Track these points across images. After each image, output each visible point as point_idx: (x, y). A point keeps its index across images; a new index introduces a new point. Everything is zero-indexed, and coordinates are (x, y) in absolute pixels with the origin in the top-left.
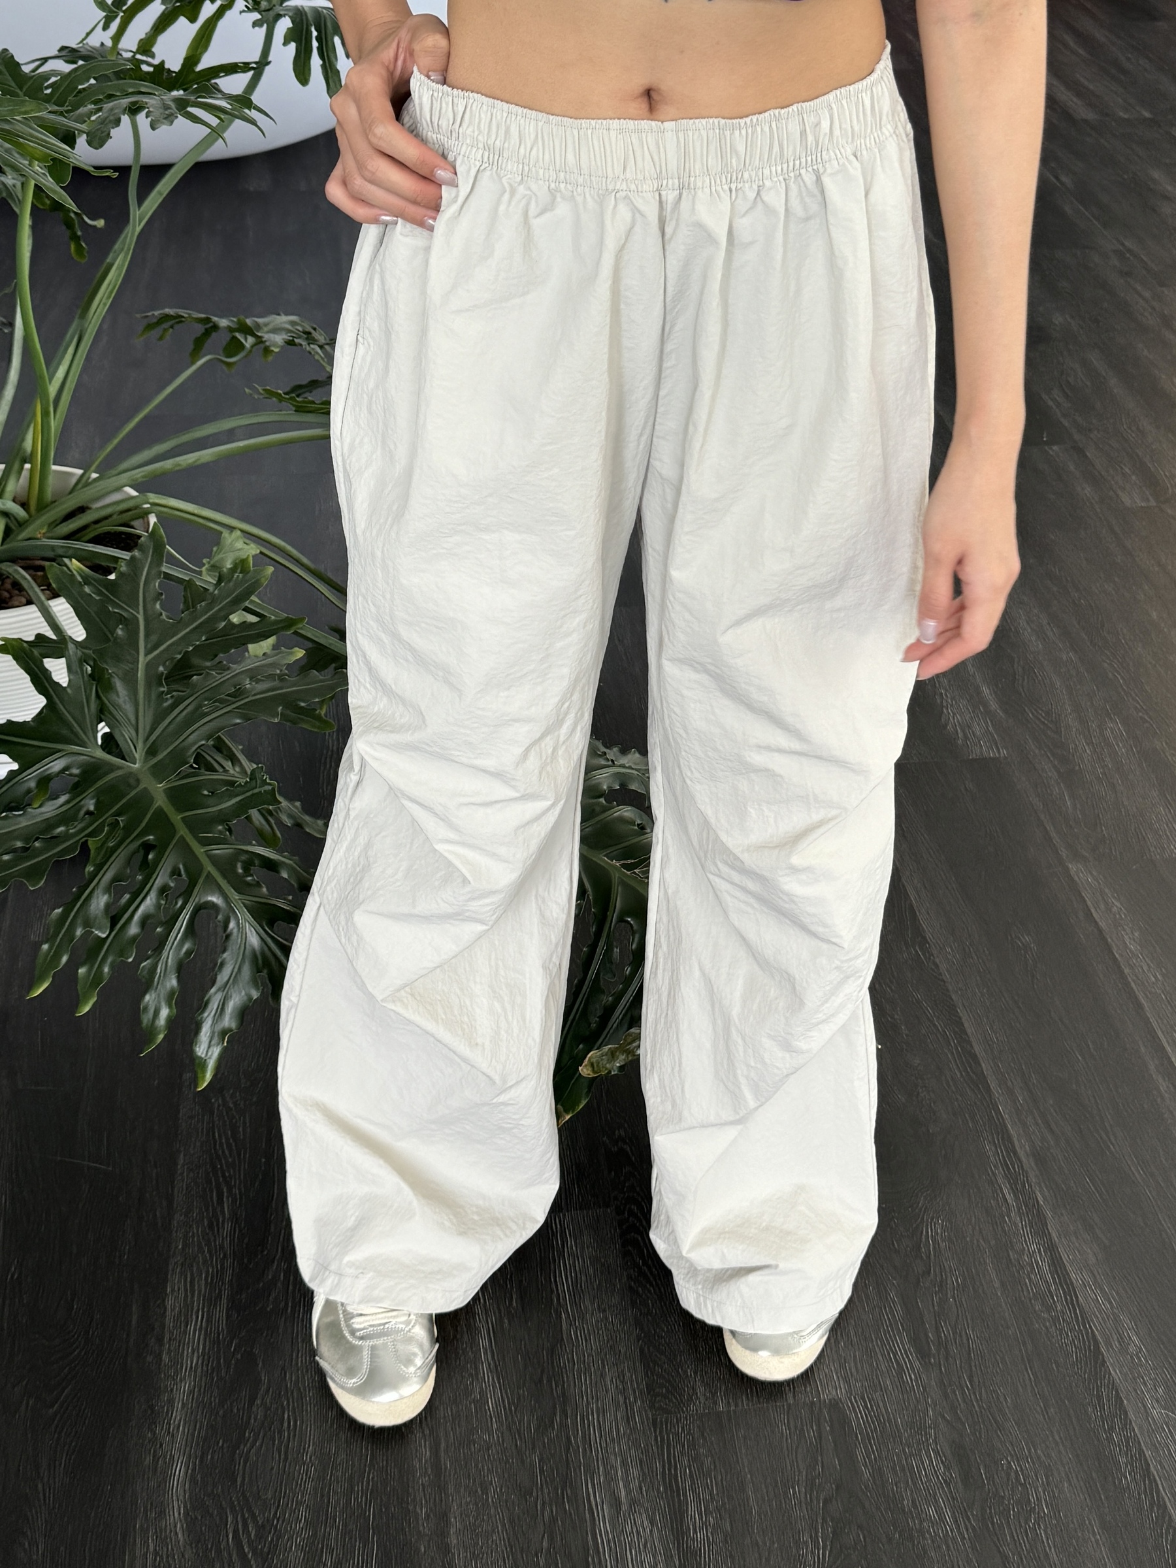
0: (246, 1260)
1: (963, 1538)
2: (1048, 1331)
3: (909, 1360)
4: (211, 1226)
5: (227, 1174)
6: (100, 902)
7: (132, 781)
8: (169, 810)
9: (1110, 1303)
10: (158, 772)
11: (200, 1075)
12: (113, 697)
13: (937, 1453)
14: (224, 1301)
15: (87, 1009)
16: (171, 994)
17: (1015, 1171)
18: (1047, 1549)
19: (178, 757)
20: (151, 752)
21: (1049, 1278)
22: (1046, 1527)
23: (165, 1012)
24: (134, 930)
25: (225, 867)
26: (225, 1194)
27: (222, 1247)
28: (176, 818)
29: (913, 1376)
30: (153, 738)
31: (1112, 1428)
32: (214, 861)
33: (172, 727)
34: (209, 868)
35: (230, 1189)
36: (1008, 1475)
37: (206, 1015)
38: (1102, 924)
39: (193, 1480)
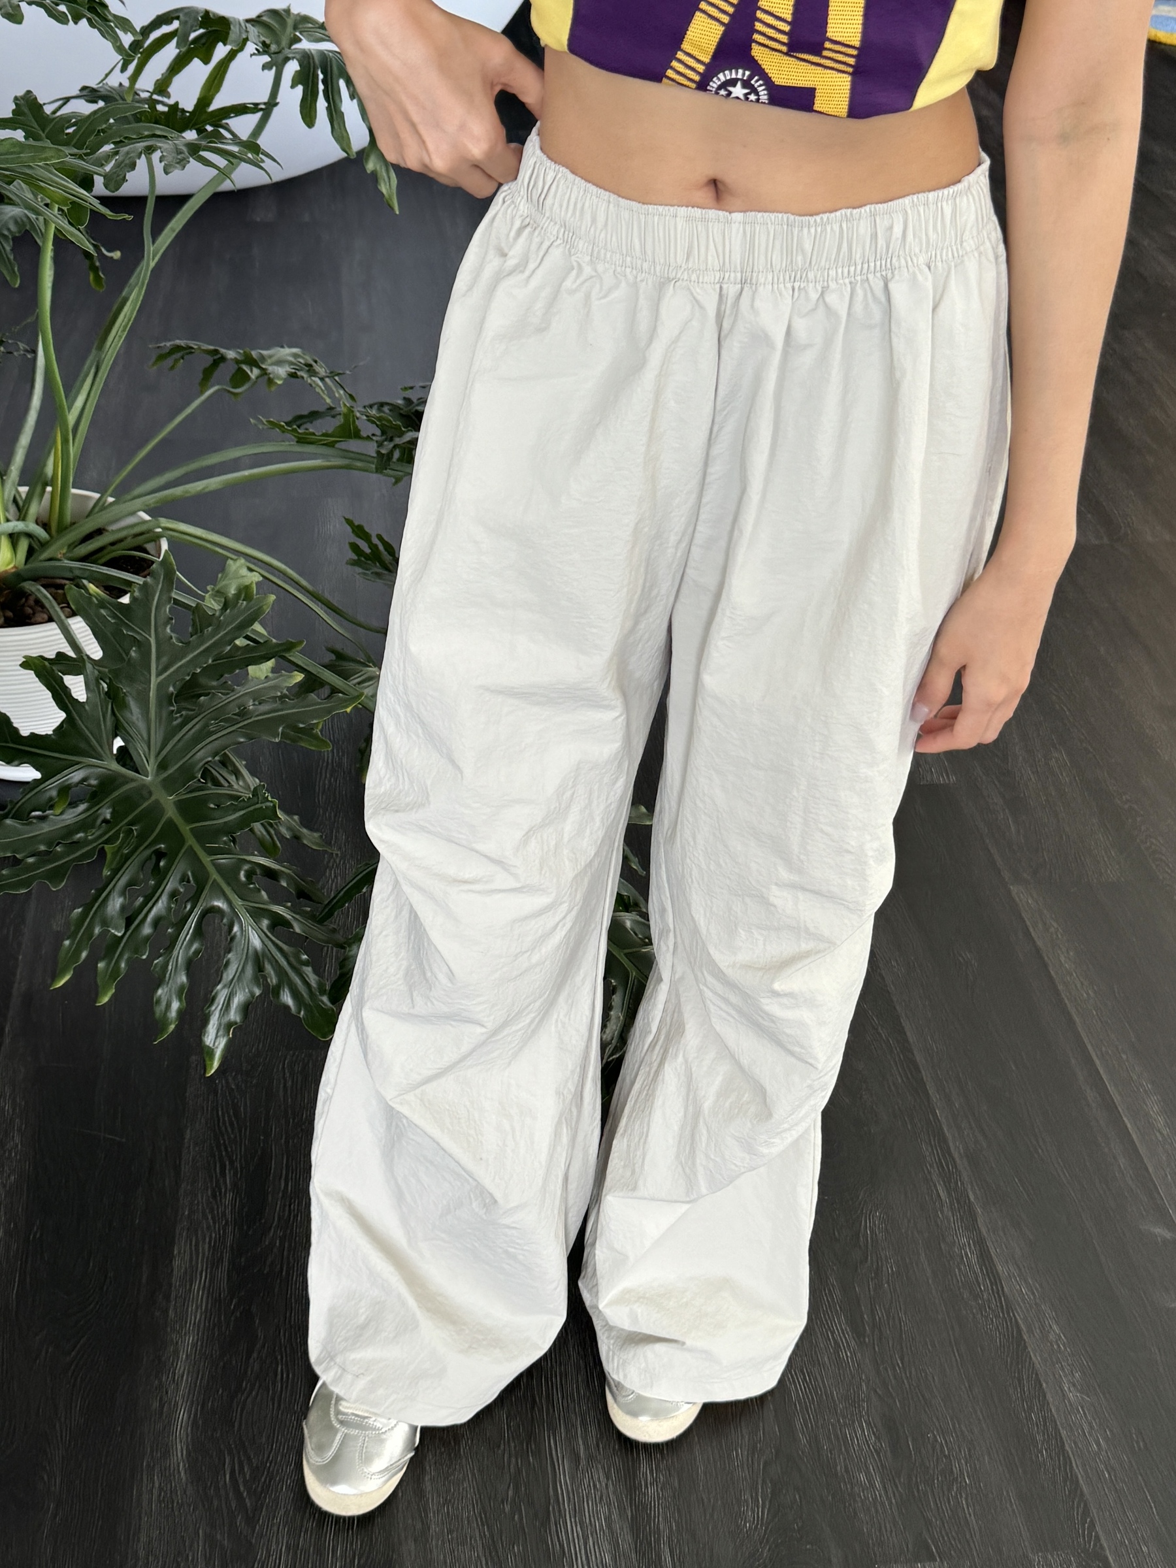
0: (245, 1227)
1: (890, 1503)
2: (974, 1317)
3: (845, 1338)
4: (214, 1196)
5: (229, 1150)
6: (116, 903)
7: (145, 793)
8: (179, 821)
9: (1033, 1293)
10: (169, 785)
11: (208, 1063)
12: (128, 715)
13: (869, 1424)
14: (226, 1263)
15: (106, 999)
16: (182, 988)
17: (949, 1169)
18: (968, 1516)
19: (186, 773)
20: (162, 766)
21: (977, 1268)
22: (967, 1496)
23: (175, 1005)
24: (147, 930)
25: (229, 873)
26: (228, 1167)
27: (224, 1214)
28: (185, 829)
29: (849, 1354)
30: (164, 752)
31: (1031, 1409)
32: (219, 869)
33: (181, 744)
34: (215, 876)
35: (232, 1162)
36: (934, 1449)
37: (213, 1008)
38: (1039, 943)
39: (195, 1423)
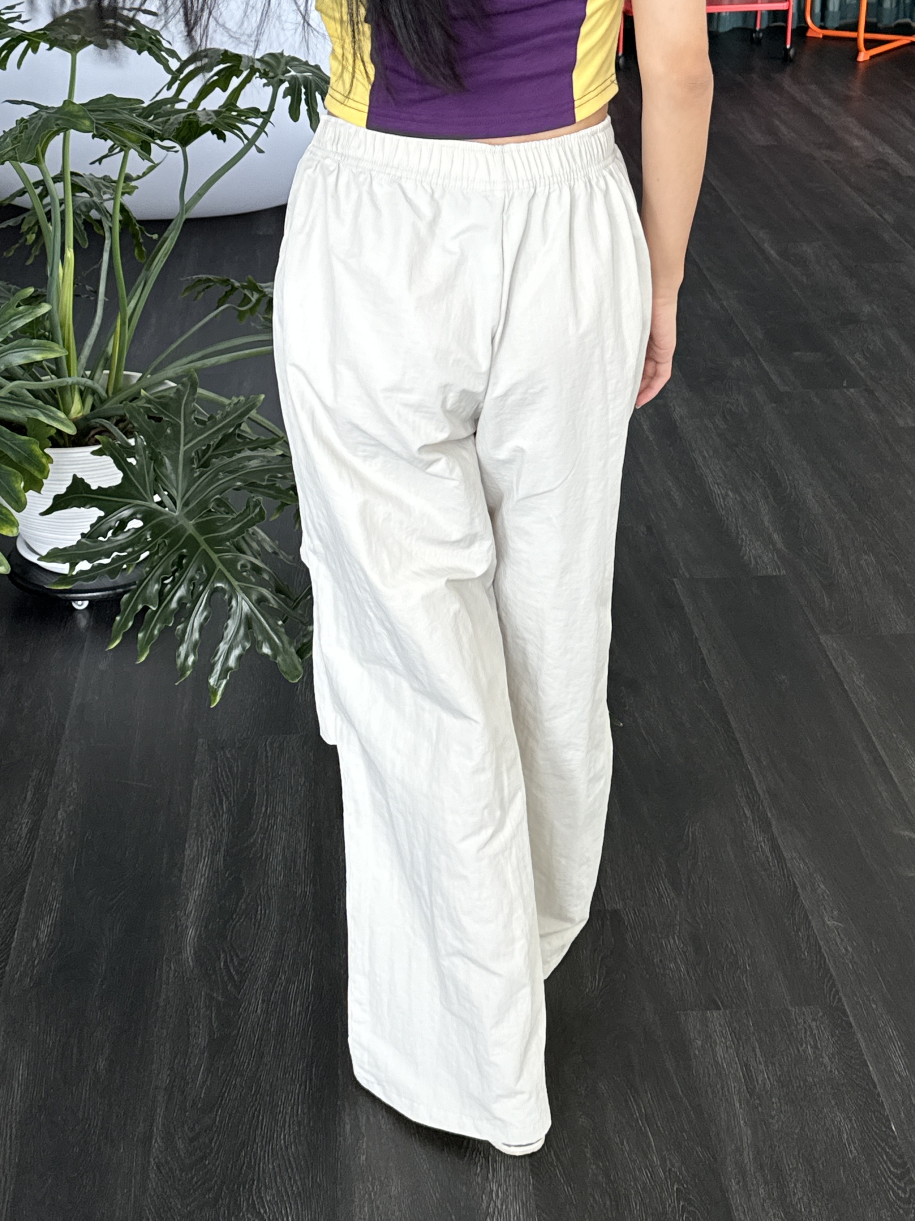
1: (691, 979)
6: (153, 588)
7: (173, 521)
8: (196, 535)
10: (189, 515)
11: (212, 698)
12: (164, 470)
14: (223, 852)
15: (143, 659)
16: (196, 644)
18: (746, 986)
19: (203, 504)
20: (186, 504)
23: (191, 659)
24: (174, 605)
25: (230, 565)
26: (224, 800)
28: (201, 539)
30: (187, 496)
32: (223, 562)
33: (199, 488)
34: (220, 566)
35: (227, 798)
37: (216, 658)
